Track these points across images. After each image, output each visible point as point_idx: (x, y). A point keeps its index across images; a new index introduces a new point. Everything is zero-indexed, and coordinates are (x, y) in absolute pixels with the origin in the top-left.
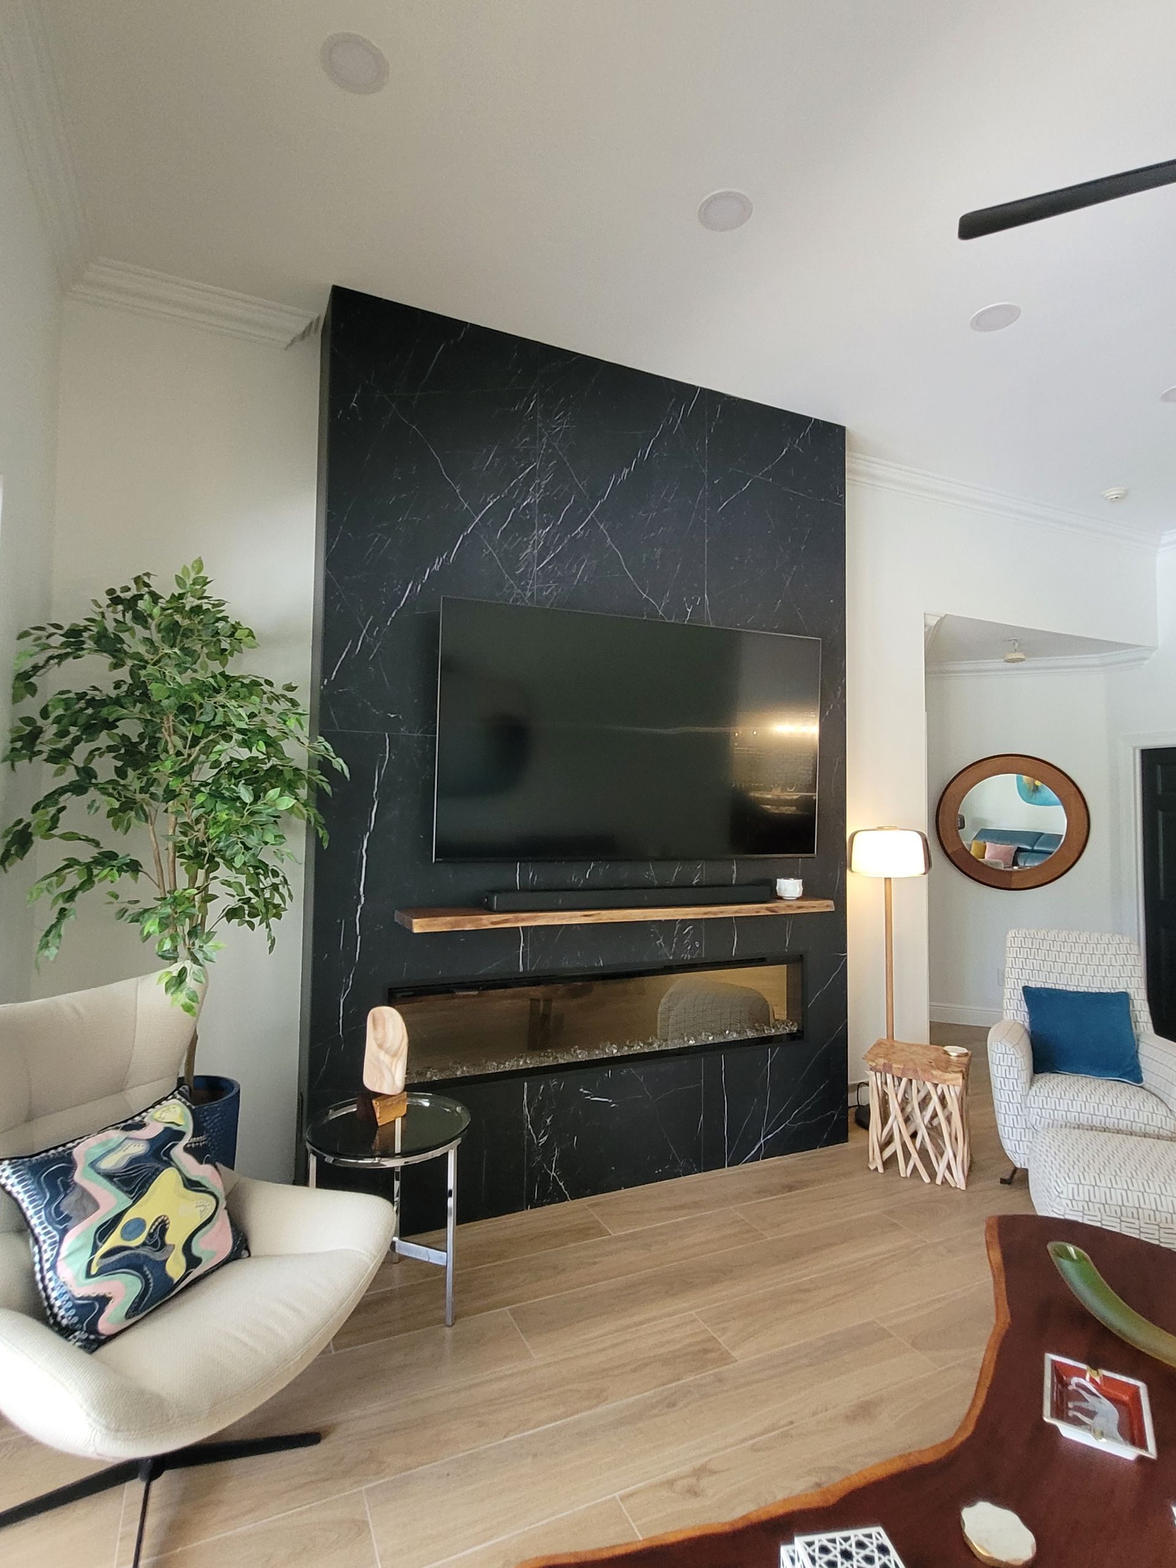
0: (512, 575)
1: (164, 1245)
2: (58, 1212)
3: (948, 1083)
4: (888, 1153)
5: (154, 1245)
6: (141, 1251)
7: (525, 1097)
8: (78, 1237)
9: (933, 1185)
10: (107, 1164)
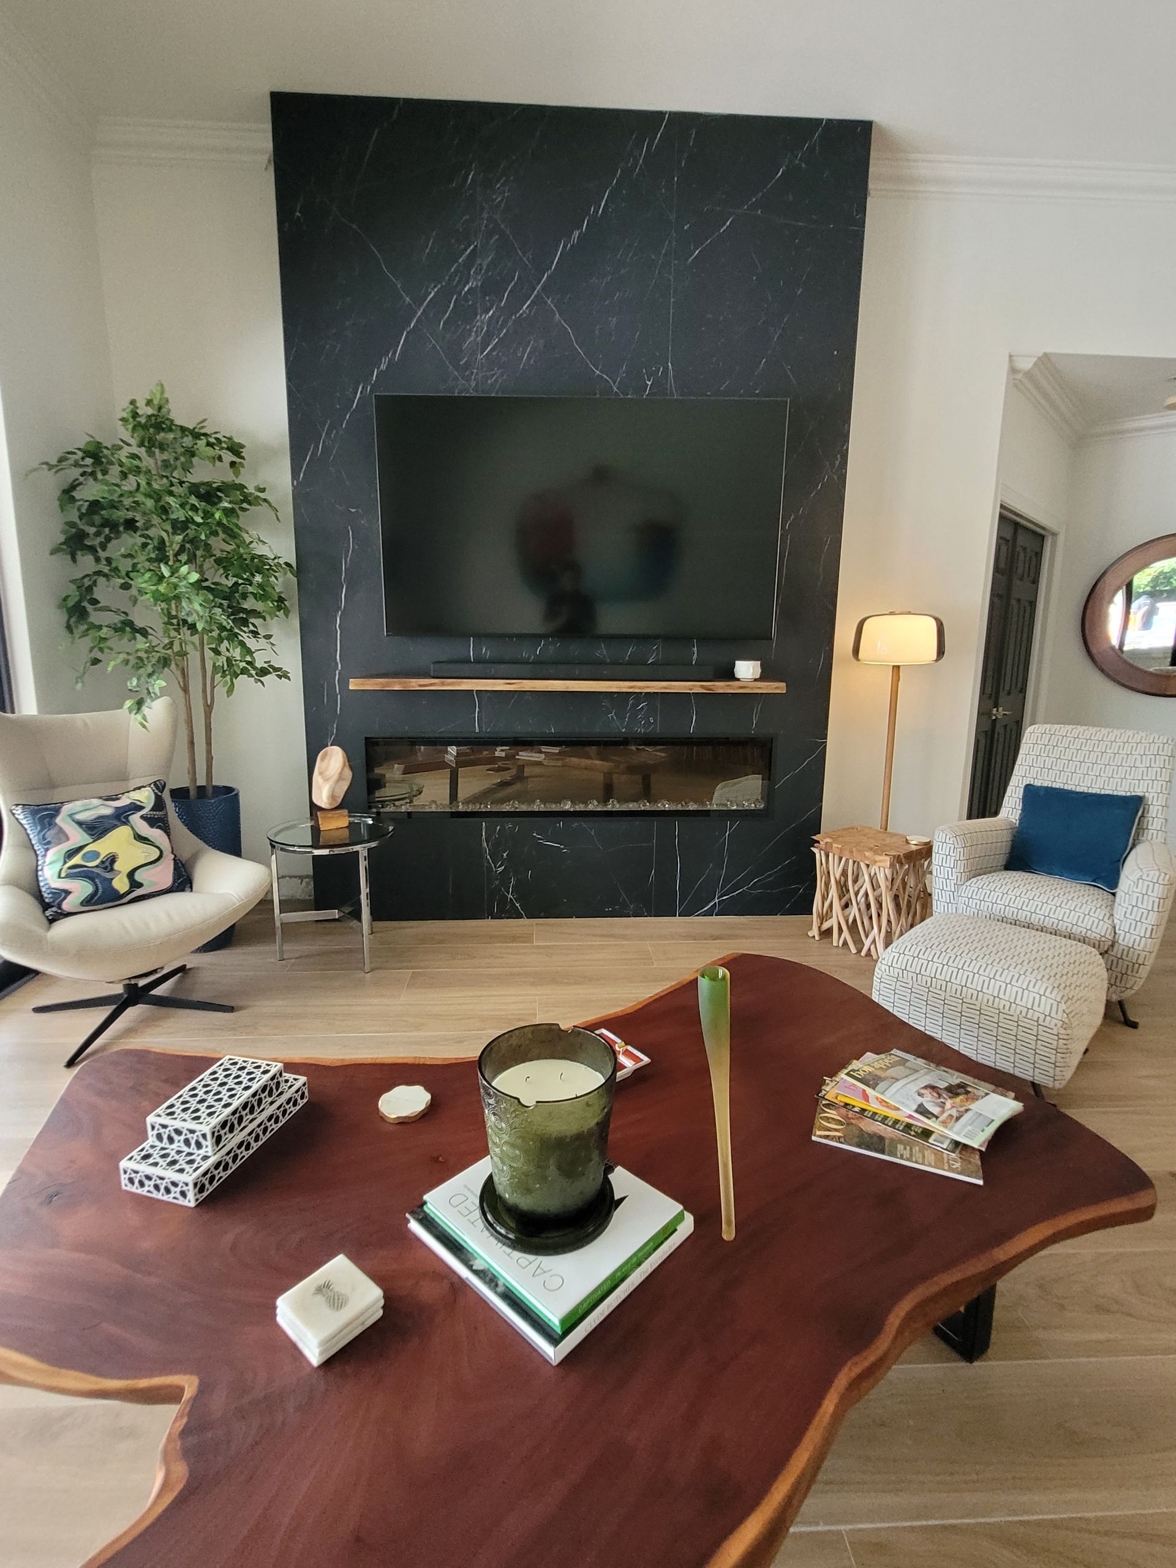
0: (457, 367)
1: (112, 870)
2: (44, 838)
3: (879, 864)
4: (826, 926)
5: (105, 868)
6: (95, 870)
7: (484, 834)
8: (54, 855)
9: (858, 955)
10: (80, 817)
